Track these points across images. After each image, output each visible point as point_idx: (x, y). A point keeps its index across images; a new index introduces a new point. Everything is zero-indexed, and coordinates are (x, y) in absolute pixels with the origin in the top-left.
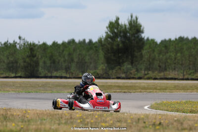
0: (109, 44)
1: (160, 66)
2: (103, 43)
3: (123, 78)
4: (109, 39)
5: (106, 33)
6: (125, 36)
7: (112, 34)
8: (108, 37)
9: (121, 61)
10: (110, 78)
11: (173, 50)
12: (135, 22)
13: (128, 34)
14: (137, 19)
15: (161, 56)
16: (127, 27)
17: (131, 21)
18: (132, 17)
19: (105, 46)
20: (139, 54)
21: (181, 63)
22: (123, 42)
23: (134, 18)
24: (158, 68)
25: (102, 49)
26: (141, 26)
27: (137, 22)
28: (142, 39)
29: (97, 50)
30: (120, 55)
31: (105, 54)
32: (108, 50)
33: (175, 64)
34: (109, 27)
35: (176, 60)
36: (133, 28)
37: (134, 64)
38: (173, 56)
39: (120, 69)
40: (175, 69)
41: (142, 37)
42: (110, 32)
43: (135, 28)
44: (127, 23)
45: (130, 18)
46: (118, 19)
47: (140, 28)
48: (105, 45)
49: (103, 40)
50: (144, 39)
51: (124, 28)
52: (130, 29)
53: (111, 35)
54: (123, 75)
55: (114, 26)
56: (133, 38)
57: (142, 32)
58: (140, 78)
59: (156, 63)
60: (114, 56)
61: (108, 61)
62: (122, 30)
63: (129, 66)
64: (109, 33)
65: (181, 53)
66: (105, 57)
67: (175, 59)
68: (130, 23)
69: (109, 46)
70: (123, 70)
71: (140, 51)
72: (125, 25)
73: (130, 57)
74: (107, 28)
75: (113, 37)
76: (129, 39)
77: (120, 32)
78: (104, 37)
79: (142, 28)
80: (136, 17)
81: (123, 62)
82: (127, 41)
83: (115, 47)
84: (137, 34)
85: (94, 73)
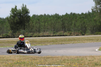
0: (12, 20)
1: (36, 30)
5: (10, 14)
6: (20, 15)
7: (14, 14)
8: (11, 16)
9: (18, 28)
11: (43, 21)
12: (25, 8)
13: (22, 14)
15: (37, 25)
18: (23, 5)
20: (28, 24)
21: (47, 28)
22: (19, 18)
24: (36, 31)
25: (9, 22)
27: (26, 8)
28: (29, 17)
30: (18, 25)
31: (10, 25)
32: (12, 23)
34: (12, 11)
35: (45, 27)
37: (25, 29)
38: (43, 24)
39: (19, 32)
40: (44, 31)
41: (29, 15)
43: (25, 11)
44: (21, 9)
45: (22, 6)
46: (16, 7)
48: (10, 20)
49: (9, 18)
52: (23, 12)
55: (14, 10)
56: (24, 16)
57: (29, 13)
59: (34, 29)
60: (15, 26)
61: (12, 28)
63: (23, 31)
64: (12, 14)
65: (47, 23)
66: (10, 27)
68: (23, 9)
69: (12, 21)
70: (21, 33)
72: (20, 10)
73: (23, 26)
74: (11, 11)
75: (14, 16)
77: (18, 13)
78: (9, 16)
79: (29, 11)
80: (25, 6)
81: (20, 29)
82: (21, 18)
83: (15, 21)
84: (26, 14)
85: (5, 35)
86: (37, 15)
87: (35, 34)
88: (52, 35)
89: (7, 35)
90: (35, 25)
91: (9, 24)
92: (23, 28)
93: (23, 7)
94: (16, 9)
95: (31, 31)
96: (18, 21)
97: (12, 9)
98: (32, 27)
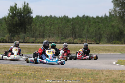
0: (10, 21)
1: (40, 35)
5: (8, 13)
6: (21, 16)
7: (12, 14)
8: (9, 16)
9: (18, 31)
11: (48, 24)
12: (27, 7)
13: (23, 15)
15: (40, 28)
16: (22, 10)
17: (24, 6)
18: (25, 3)
19: (8, 22)
20: (29, 27)
22: (19, 19)
24: (39, 36)
25: (6, 24)
27: (28, 7)
28: (32, 18)
30: (17, 28)
31: (8, 27)
32: (10, 24)
33: (50, 33)
34: (10, 9)
36: (26, 11)
37: (26, 34)
38: (49, 28)
39: (18, 36)
40: (50, 37)
41: (31, 16)
44: (22, 7)
45: (24, 4)
46: (16, 5)
47: (30, 11)
49: (6, 18)
50: (32, 17)
51: (19, 10)
52: (24, 11)
54: (22, 41)
55: (14, 9)
56: (25, 17)
57: (32, 13)
59: (38, 33)
60: (14, 28)
61: (10, 31)
63: (23, 35)
64: (10, 14)
65: (54, 26)
66: (8, 29)
67: (50, 30)
68: (24, 8)
69: (10, 22)
70: (20, 37)
71: (30, 25)
72: (20, 8)
73: (24, 29)
74: (9, 10)
75: (13, 16)
76: (23, 17)
77: (18, 13)
78: (7, 16)
79: (31, 10)
80: (27, 4)
81: (20, 32)
82: (22, 19)
83: (14, 22)
84: (28, 14)
85: (1, 39)
86: (41, 17)
87: (38, 40)
88: (58, 42)
89: (4, 40)
90: (38, 29)
91: (7, 25)
92: (24, 31)
94: (16, 8)
95: (33, 35)
96: (18, 22)
97: (11, 7)
98: (34, 31)
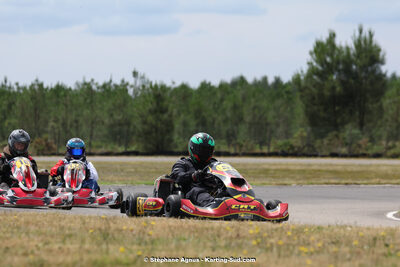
0: (314, 86)
2: (303, 84)
3: (344, 156)
4: (315, 77)
5: (308, 63)
6: (347, 70)
7: (322, 65)
8: (312, 71)
9: (339, 120)
10: (316, 156)
12: (368, 42)
13: (354, 67)
14: (371, 35)
16: (352, 52)
17: (359, 41)
18: (361, 31)
19: (307, 91)
20: (375, 105)
22: (343, 83)
23: (365, 33)
25: (302, 97)
26: (379, 50)
27: (371, 42)
28: (382, 76)
29: (290, 99)
30: (337, 108)
31: (307, 106)
32: (314, 98)
34: (315, 51)
36: (364, 55)
37: (364, 128)
39: (337, 136)
41: (381, 72)
42: (317, 62)
43: (369, 53)
44: (352, 46)
45: (357, 34)
46: (333, 36)
47: (378, 55)
48: (306, 88)
49: (302, 78)
50: (385, 75)
51: (345, 54)
52: (358, 56)
53: (320, 68)
54: (344, 150)
55: (325, 50)
56: (363, 74)
57: (382, 62)
58: (377, 156)
60: (325, 110)
61: (313, 120)
62: (341, 58)
63: (356, 131)
64: (315, 64)
66: (307, 113)
68: (358, 45)
69: (315, 91)
70: (344, 138)
71: (378, 100)
72: (348, 48)
73: (357, 113)
74: (311, 53)
75: (323, 72)
76: (355, 76)
77: (338, 62)
78: (305, 72)
79: (381, 54)
80: (370, 33)
81: (344, 123)
82: (352, 81)
84: (371, 65)
85: (285, 145)
89: (292, 147)
91: (303, 101)
92: (358, 120)
93: (360, 37)
94: (333, 46)
96: (338, 89)
97: (319, 45)
